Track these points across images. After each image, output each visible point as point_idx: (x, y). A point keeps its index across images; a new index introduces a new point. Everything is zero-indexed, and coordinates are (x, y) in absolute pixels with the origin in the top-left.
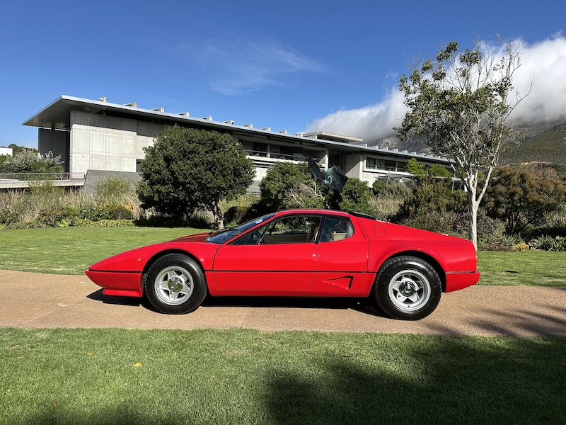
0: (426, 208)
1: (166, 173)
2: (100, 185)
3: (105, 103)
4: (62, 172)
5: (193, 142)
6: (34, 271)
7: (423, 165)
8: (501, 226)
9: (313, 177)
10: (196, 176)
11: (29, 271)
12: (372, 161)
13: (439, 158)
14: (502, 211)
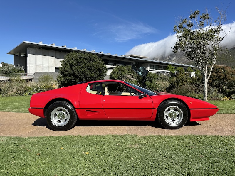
0: (182, 83)
1: (70, 71)
2: (40, 78)
3: (41, 44)
4: (24, 73)
5: (81, 58)
6: (21, 112)
7: (174, 67)
8: (216, 90)
9: (132, 72)
10: (83, 72)
11: (18, 112)
12: (153, 66)
13: (180, 64)
14: (215, 84)
